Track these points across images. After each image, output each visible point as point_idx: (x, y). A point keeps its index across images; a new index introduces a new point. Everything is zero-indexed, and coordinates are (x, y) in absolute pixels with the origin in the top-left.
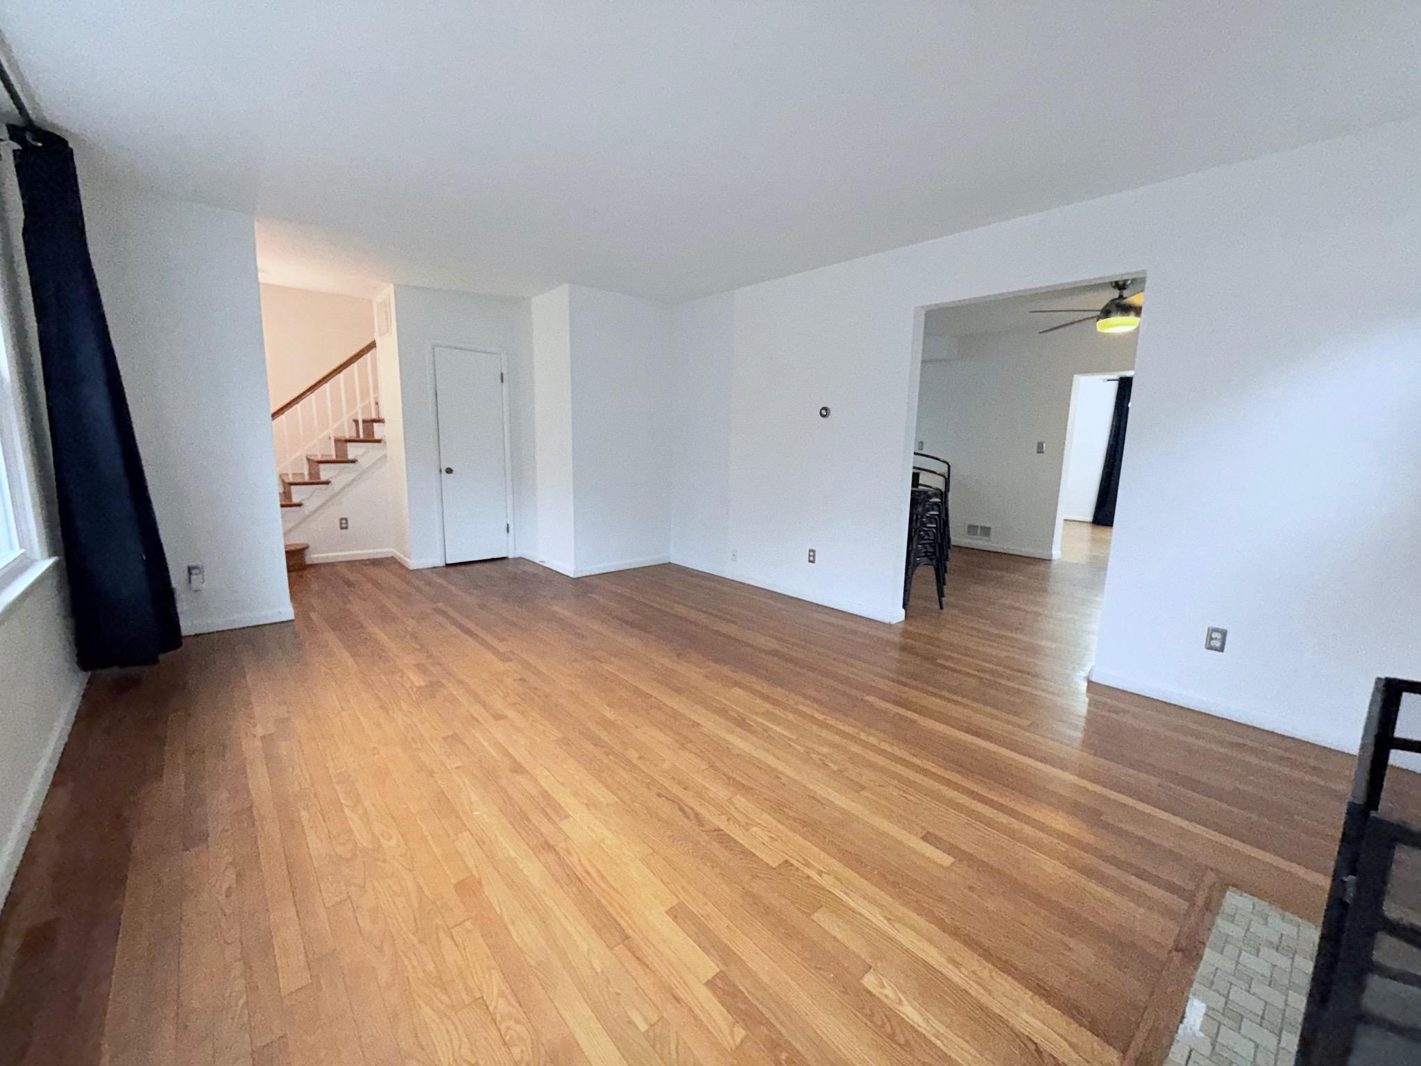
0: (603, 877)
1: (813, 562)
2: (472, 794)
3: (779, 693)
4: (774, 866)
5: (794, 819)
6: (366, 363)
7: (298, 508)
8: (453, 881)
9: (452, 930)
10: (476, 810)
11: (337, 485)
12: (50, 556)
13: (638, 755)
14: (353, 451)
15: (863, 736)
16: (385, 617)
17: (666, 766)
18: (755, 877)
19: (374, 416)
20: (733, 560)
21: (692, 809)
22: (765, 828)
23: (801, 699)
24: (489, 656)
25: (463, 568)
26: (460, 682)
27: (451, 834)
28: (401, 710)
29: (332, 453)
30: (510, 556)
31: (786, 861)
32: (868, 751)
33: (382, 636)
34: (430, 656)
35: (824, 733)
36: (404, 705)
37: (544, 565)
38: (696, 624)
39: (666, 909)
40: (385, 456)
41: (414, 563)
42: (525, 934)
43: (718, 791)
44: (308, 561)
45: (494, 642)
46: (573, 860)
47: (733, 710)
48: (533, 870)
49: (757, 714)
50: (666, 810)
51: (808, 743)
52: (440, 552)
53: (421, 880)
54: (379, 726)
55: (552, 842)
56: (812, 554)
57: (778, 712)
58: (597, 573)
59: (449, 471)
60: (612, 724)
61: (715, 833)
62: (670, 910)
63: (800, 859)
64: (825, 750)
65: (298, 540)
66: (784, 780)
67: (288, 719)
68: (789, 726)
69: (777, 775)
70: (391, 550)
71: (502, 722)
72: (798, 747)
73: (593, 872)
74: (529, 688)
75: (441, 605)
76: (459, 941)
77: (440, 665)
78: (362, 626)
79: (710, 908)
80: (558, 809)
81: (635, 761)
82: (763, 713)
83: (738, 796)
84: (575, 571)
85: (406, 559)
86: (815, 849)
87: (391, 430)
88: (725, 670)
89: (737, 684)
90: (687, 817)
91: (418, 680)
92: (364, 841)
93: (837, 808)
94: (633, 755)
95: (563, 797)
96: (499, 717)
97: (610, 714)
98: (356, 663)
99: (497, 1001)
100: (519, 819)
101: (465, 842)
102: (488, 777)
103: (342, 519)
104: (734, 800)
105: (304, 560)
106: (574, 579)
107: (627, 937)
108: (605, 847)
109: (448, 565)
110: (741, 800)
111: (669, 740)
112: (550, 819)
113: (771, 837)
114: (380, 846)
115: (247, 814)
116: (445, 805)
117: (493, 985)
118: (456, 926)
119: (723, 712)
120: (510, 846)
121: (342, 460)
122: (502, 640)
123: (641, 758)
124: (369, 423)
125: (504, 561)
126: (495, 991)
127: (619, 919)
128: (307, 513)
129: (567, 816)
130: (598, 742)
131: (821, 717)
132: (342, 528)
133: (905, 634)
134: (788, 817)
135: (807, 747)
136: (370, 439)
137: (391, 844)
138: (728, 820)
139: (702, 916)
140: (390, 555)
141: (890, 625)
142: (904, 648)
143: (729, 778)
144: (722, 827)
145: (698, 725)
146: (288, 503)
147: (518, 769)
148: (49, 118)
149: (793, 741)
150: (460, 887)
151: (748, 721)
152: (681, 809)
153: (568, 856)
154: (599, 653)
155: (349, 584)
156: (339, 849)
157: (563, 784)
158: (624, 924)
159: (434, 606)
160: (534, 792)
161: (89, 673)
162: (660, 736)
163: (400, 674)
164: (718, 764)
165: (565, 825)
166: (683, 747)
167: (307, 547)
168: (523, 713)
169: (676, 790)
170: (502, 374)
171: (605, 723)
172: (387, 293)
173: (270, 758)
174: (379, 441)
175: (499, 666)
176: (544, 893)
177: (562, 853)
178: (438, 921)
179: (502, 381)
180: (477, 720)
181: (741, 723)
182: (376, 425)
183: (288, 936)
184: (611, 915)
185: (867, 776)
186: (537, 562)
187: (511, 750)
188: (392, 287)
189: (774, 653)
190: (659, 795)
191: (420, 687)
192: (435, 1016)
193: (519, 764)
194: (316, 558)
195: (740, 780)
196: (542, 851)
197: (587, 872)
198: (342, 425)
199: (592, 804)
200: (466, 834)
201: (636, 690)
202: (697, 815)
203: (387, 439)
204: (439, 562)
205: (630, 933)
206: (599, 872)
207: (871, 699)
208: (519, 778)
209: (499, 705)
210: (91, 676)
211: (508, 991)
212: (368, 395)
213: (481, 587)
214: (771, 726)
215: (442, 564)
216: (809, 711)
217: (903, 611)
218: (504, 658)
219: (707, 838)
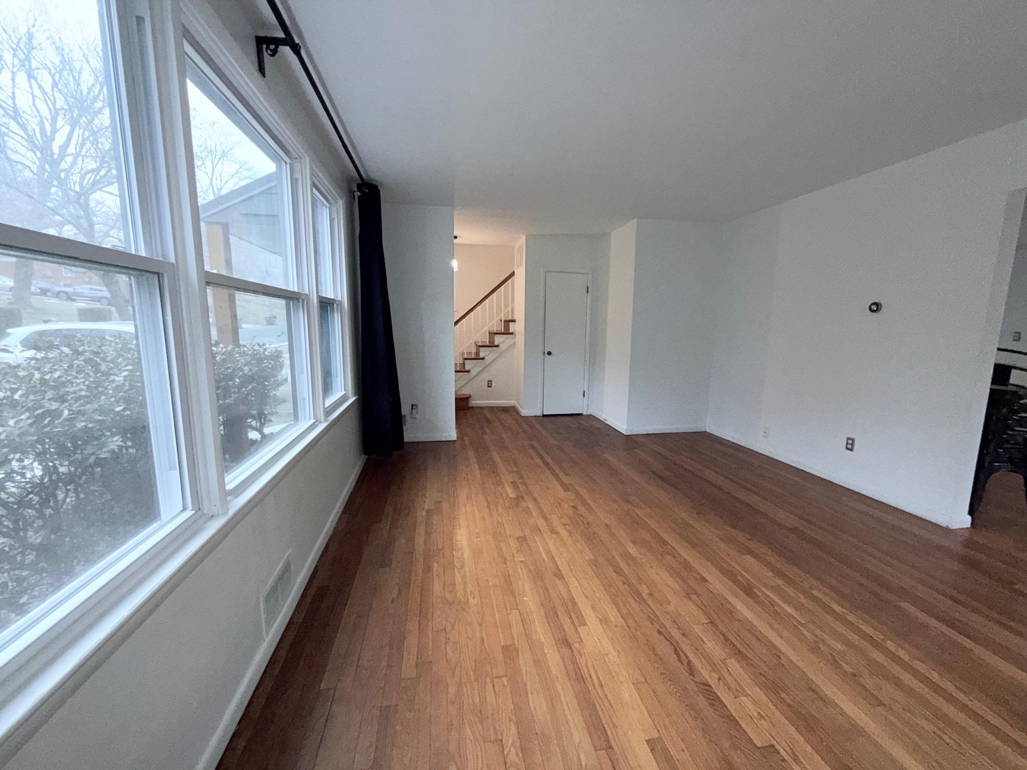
0: (601, 686)
1: (851, 450)
2: (526, 585)
3: (792, 571)
4: (759, 745)
5: (789, 706)
6: (508, 286)
7: (467, 373)
8: (503, 644)
9: (494, 679)
10: (526, 596)
11: (488, 360)
12: (355, 396)
13: (648, 592)
14: (498, 340)
15: (890, 644)
16: (503, 447)
17: (671, 608)
18: (737, 748)
19: (510, 318)
20: (764, 436)
21: (687, 657)
22: (754, 702)
23: (815, 583)
24: (556, 484)
25: (553, 418)
26: (535, 500)
27: (508, 608)
28: (497, 510)
29: (487, 341)
30: (584, 413)
31: (773, 746)
32: (894, 664)
33: (497, 459)
34: (521, 477)
35: (840, 628)
36: (500, 509)
37: (606, 422)
38: (720, 489)
39: (647, 738)
40: (515, 342)
41: (525, 412)
42: (537, 704)
43: (714, 647)
44: (470, 405)
45: (561, 475)
46: (582, 661)
47: (743, 577)
48: (553, 658)
49: (766, 586)
50: (665, 649)
51: (818, 632)
52: (540, 406)
53: (484, 635)
54: (483, 518)
55: (570, 641)
56: (850, 442)
57: (790, 591)
58: (644, 433)
59: (549, 353)
60: (633, 559)
61: (702, 686)
62: (650, 740)
63: (788, 749)
64: (839, 646)
65: (465, 392)
66: (784, 661)
67: (441, 502)
68: (798, 606)
69: (778, 654)
70: (512, 402)
71: (554, 536)
72: (805, 632)
73: (594, 678)
74: (578, 515)
75: (534, 442)
76: (497, 690)
77: (526, 486)
78: (488, 451)
79: (685, 756)
80: (580, 616)
81: (645, 596)
82: (772, 587)
83: (732, 660)
84: (627, 430)
85: (521, 409)
86: (809, 749)
87: (518, 327)
88: (741, 536)
89: (750, 552)
90: (681, 662)
91: (511, 492)
92: (460, 596)
93: (843, 713)
94: (645, 591)
95: (584, 606)
96: (554, 532)
97: (632, 550)
98: (481, 474)
99: (510, 748)
100: (552, 615)
101: (514, 616)
102: (538, 576)
103: (489, 381)
104: (728, 662)
105: (468, 403)
106: (625, 435)
107: (611, 748)
108: (607, 661)
109: (544, 416)
110: (734, 665)
111: (677, 587)
112: (573, 622)
113: (759, 713)
114: (468, 602)
115: (410, 553)
116: (508, 586)
117: (510, 735)
118: (497, 677)
119: (731, 575)
120: (541, 632)
121: (492, 345)
122: (567, 474)
123: (651, 594)
124: (507, 322)
125: (580, 417)
126: (510, 741)
127: (606, 726)
128: (472, 376)
129: (585, 624)
130: (618, 571)
131: (838, 609)
132: (488, 386)
133: (969, 543)
134: (783, 700)
135: (816, 636)
136: (507, 332)
137: (473, 602)
138: (719, 679)
139: (678, 761)
140: (513, 405)
141: (947, 530)
142: (965, 561)
143: (726, 639)
144: (711, 684)
145: (706, 580)
146: (463, 370)
147: (559, 575)
148: (372, 177)
149: (801, 624)
150: (505, 648)
151: (756, 591)
152: (676, 651)
153: (580, 657)
154: (632, 498)
155: (489, 422)
156: (447, 595)
157: (587, 597)
158: (609, 733)
159: (530, 443)
160: (565, 595)
161: (367, 456)
162: (670, 581)
163: (502, 486)
164: (718, 622)
165: (581, 630)
166: (688, 596)
167: (470, 397)
168: (570, 532)
169: (675, 633)
170: (588, 288)
171: (627, 556)
172: (521, 241)
173: (428, 524)
174: (512, 334)
175: (562, 493)
176: (557, 678)
177: (575, 652)
178: (488, 668)
179: (588, 292)
180: (540, 531)
181: (748, 591)
182: (511, 324)
183: (412, 642)
184: (601, 721)
185: (887, 691)
186: (602, 419)
187: (557, 559)
188: (524, 237)
189: (793, 530)
190: (660, 633)
191: (511, 498)
192: (472, 738)
193: (560, 570)
194: (475, 403)
195: (739, 646)
196: (562, 645)
197: (591, 677)
198: (493, 324)
199: (604, 621)
200: (516, 612)
201: (657, 536)
202: (689, 662)
203: (516, 332)
204: (539, 413)
205: (614, 745)
206: (599, 678)
207: (906, 605)
208: (558, 582)
209: (556, 522)
210: (368, 458)
211: (518, 745)
212: (508, 306)
213: (561, 434)
214: (781, 603)
215: (541, 415)
216: (825, 599)
217: (969, 518)
218: (566, 488)
219: (696, 689)
